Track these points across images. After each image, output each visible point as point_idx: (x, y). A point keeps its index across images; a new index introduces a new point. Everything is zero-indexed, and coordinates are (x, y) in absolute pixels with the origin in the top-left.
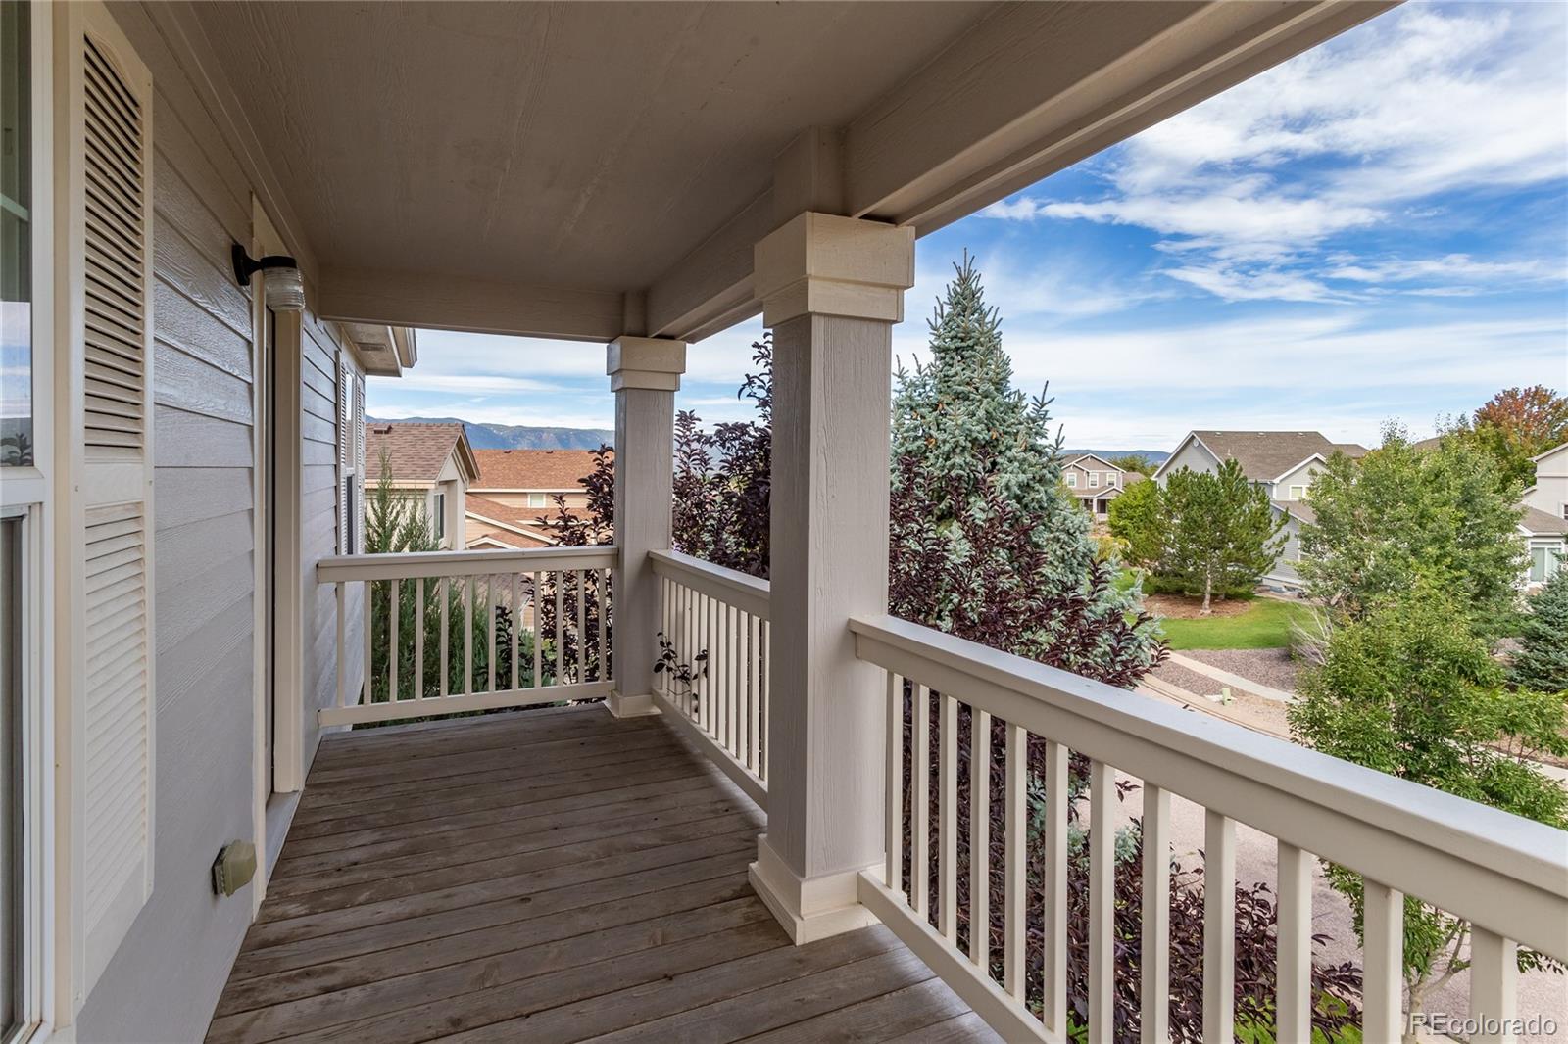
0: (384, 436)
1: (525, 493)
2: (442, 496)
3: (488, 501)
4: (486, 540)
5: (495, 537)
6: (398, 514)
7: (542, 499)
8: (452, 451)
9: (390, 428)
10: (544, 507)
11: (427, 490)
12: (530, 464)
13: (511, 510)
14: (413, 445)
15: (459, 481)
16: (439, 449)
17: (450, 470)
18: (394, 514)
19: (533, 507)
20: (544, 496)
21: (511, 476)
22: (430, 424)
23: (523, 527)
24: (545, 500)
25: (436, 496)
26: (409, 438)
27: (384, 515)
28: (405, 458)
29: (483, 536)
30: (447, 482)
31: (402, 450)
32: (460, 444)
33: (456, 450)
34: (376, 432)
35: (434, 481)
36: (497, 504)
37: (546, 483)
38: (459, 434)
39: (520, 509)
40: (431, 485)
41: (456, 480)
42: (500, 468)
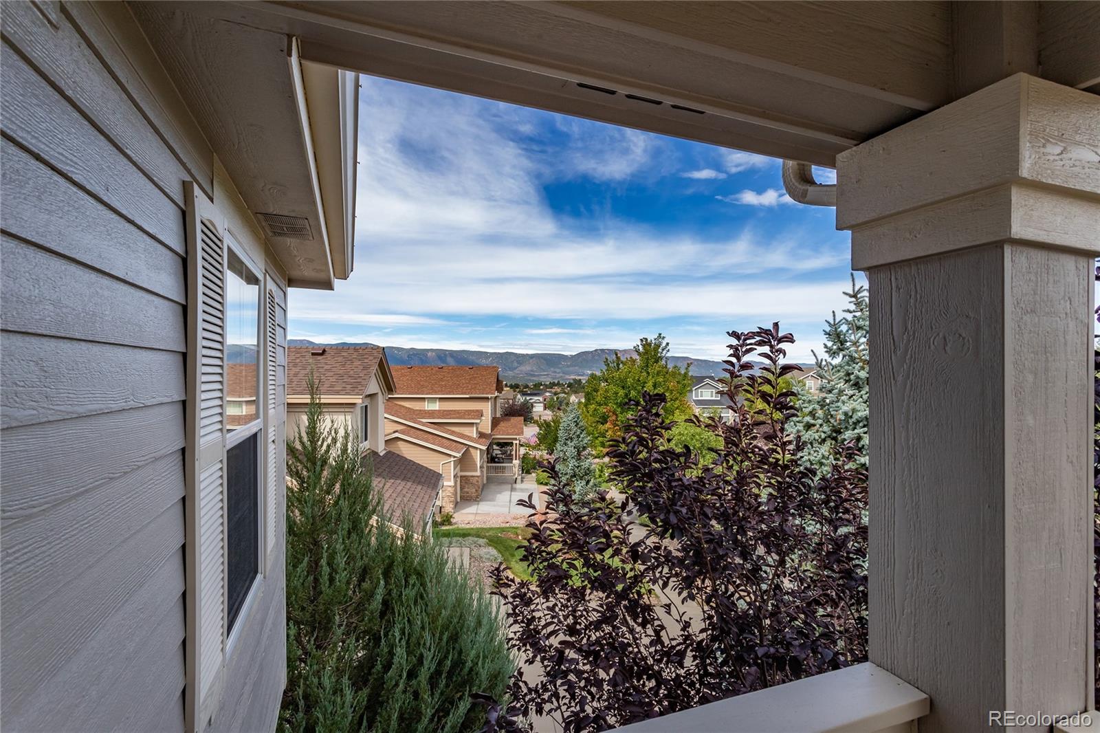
0: (320, 358)
1: (424, 398)
2: (366, 407)
3: (397, 404)
4: (397, 435)
5: (402, 432)
6: (329, 446)
7: (436, 403)
8: (375, 371)
9: (324, 351)
10: (437, 409)
11: (354, 404)
12: (427, 377)
13: (414, 411)
14: (343, 365)
15: (380, 394)
16: (365, 368)
17: (373, 387)
18: (324, 447)
19: (429, 409)
20: (438, 400)
21: (413, 385)
22: (356, 347)
23: (424, 424)
24: (438, 403)
25: (362, 407)
26: (340, 359)
27: (314, 449)
28: (336, 377)
29: (394, 432)
30: (370, 396)
31: (334, 369)
32: (381, 365)
33: (378, 370)
34: (313, 354)
35: (361, 397)
36: (403, 407)
37: (439, 391)
38: (381, 356)
39: (420, 410)
40: (358, 400)
41: (377, 393)
42: (405, 380)
